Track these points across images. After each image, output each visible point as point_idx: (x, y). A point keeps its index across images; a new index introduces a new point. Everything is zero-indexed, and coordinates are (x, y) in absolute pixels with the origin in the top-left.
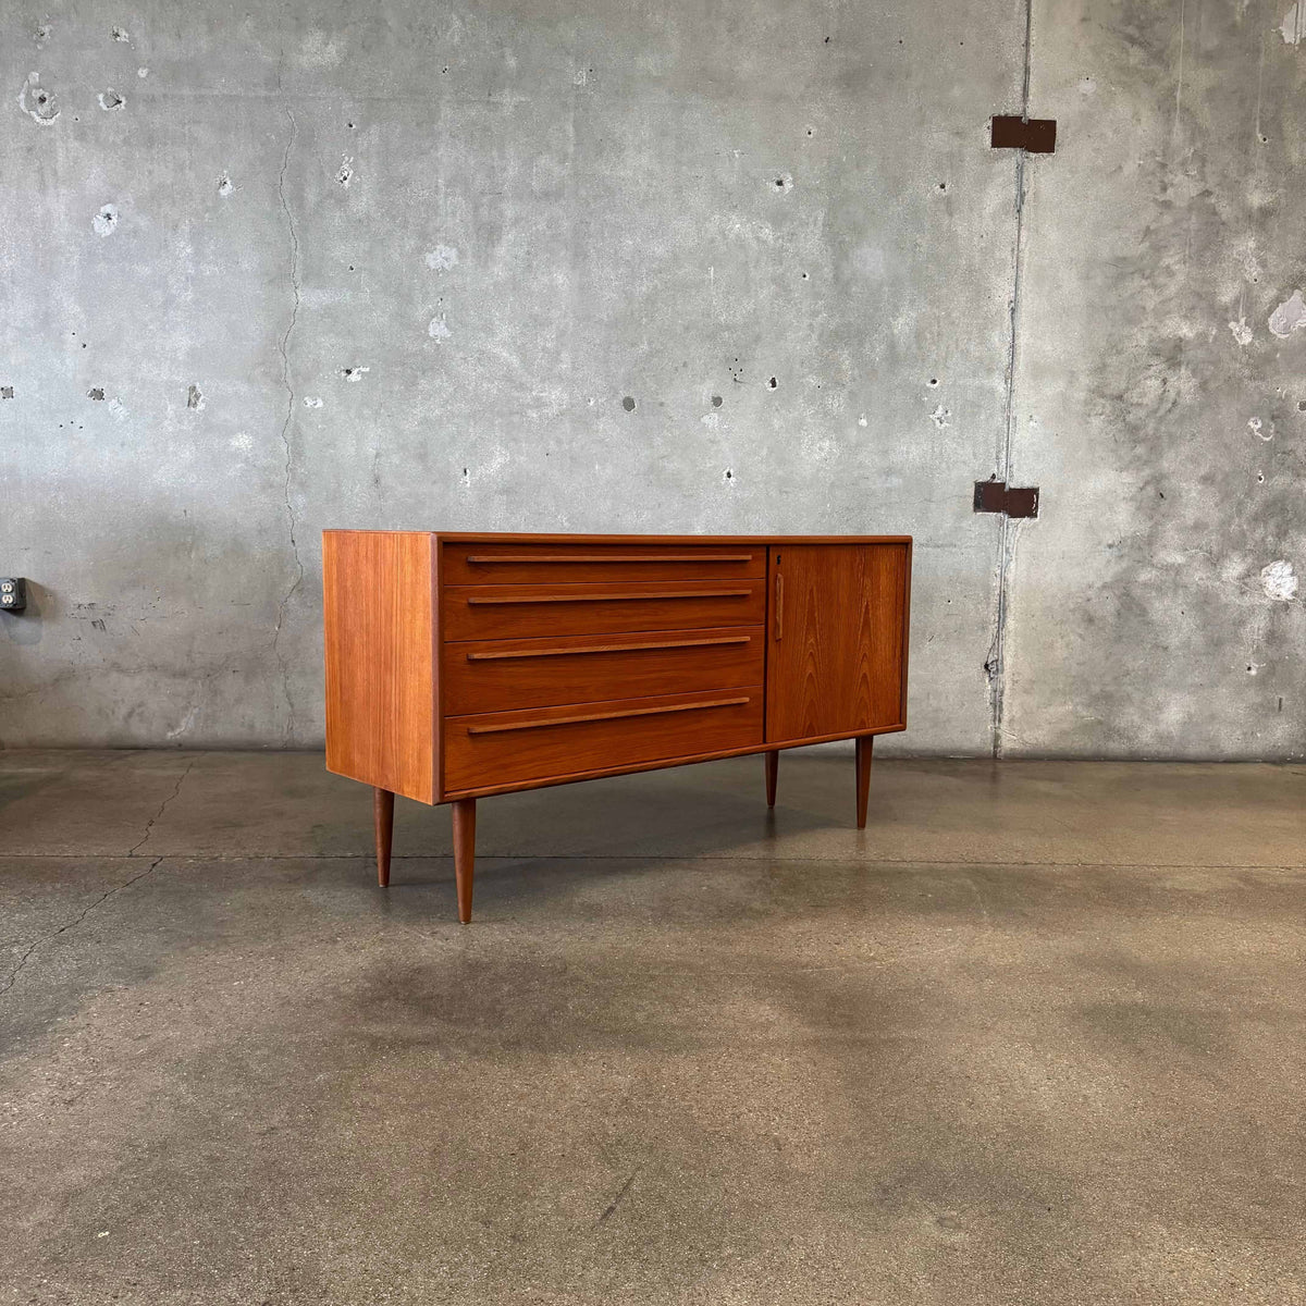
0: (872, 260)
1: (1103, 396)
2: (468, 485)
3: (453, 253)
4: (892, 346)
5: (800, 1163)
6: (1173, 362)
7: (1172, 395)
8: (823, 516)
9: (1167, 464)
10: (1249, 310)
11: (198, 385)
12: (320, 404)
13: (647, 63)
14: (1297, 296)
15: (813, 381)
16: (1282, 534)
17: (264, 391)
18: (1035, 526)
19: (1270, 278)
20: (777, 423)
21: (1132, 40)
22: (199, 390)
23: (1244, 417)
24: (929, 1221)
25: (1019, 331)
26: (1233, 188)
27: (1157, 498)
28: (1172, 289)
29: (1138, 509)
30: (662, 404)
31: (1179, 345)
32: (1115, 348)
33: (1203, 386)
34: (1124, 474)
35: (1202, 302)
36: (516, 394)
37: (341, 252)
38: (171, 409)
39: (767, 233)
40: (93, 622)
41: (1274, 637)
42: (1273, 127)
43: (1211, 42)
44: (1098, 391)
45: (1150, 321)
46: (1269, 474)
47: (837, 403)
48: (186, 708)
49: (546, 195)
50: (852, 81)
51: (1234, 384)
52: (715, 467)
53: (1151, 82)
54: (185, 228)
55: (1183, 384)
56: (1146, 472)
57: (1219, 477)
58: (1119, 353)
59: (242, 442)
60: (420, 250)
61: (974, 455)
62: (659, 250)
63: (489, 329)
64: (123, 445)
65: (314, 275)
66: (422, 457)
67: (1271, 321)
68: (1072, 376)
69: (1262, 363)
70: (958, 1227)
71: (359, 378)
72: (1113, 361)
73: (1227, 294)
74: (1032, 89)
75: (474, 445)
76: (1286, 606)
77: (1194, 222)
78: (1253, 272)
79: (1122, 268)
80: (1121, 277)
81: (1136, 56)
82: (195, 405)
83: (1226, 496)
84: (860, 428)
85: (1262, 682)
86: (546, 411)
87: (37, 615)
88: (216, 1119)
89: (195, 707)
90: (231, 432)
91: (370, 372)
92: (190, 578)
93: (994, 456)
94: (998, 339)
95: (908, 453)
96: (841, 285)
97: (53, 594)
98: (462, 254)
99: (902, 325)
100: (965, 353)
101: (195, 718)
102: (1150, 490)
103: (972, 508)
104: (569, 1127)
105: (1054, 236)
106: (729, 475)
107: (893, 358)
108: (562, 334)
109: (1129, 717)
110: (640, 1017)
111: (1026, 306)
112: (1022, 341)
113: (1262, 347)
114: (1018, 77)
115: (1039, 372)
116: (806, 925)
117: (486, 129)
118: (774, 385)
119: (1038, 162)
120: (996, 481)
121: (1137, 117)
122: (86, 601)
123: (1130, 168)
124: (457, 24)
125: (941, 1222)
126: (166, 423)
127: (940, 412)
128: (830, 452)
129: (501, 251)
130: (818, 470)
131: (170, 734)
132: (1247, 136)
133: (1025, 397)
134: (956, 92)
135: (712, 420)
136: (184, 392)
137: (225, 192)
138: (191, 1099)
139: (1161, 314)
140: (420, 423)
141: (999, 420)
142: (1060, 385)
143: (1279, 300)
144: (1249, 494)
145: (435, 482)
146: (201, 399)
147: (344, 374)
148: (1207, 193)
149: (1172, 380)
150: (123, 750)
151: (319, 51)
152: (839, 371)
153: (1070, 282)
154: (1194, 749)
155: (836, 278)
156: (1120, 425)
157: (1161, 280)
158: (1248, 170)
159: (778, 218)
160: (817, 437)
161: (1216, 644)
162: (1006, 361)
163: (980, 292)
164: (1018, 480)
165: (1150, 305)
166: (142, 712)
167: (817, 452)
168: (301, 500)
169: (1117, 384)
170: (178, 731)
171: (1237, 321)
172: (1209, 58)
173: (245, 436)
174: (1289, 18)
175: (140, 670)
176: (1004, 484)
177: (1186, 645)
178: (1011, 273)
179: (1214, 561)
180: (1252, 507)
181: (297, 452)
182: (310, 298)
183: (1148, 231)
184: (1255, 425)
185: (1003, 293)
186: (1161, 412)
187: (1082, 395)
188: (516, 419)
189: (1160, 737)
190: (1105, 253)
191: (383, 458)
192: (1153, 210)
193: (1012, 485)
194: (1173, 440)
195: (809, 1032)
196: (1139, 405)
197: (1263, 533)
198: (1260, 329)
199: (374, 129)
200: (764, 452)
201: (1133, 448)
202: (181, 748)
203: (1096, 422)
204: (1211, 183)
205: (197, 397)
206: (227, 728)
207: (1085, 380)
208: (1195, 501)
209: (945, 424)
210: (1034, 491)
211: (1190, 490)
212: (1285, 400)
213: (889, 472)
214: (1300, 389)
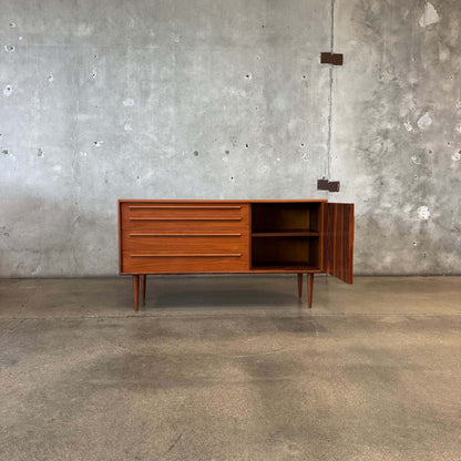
0: (280, 103)
1: (361, 149)
2: (139, 183)
3: (133, 101)
4: (288, 133)
5: (242, 427)
6: (385, 138)
7: (385, 149)
8: (265, 192)
9: (384, 173)
10: (410, 120)
11: (42, 148)
12: (86, 155)
13: (201, 34)
14: (427, 114)
15: (261, 145)
16: (424, 196)
17: (66, 150)
18: (338, 195)
19: (417, 108)
20: (248, 159)
21: (369, 26)
22: (42, 150)
23: (410, 156)
24: (286, 446)
25: (332, 127)
26: (404, 77)
27: (381, 184)
28: (384, 112)
29: (374, 189)
30: (208, 153)
31: (387, 131)
33: (396, 145)
34: (369, 176)
35: (394, 116)
36: (156, 150)
37: (93, 101)
38: (32, 157)
39: (244, 94)
40: (5, 234)
41: (422, 232)
42: (417, 56)
43: (396, 27)
44: (359, 148)
45: (376, 123)
46: (419, 176)
47: (269, 153)
48: (38, 264)
49: (165, 81)
50: (272, 41)
51: (406, 145)
52: (227, 176)
53: (375, 41)
54: (37, 93)
55: (389, 145)
56: (377, 175)
57: (402, 177)
58: (366, 134)
59: (58, 168)
60: (121, 100)
61: (317, 170)
62: (206, 99)
63: (146, 127)
64: (14, 170)
65: (83, 110)
66: (123, 173)
67: (418, 123)
68: (350, 143)
69: (416, 137)
70: (296, 449)
71: (100, 145)
72: (364, 137)
73: (403, 115)
74: (335, 43)
75: (141, 168)
76: (426, 221)
77: (391, 89)
78: (412, 106)
79: (367, 105)
80: (366, 108)
81: (370, 32)
82: (41, 155)
83: (404, 183)
84: (277, 161)
85: (419, 248)
86: (167, 156)
88: (33, 416)
89: (42, 264)
90: (53, 165)
91: (104, 143)
92: (39, 217)
93: (324, 171)
94: (324, 130)
95: (294, 170)
96: (270, 112)
98: (136, 101)
99: (291, 125)
100: (313, 135)
101: (42, 268)
102: (378, 182)
103: (316, 188)
104: (161, 416)
105: (343, 94)
106: (232, 178)
107: (289, 137)
108: (172, 129)
109: (372, 260)
110: (192, 374)
111: (334, 118)
112: (333, 131)
113: (416, 132)
114: (330, 39)
115: (338, 141)
116: (254, 338)
117: (144, 58)
118: (247, 147)
119: (337, 68)
120: (325, 179)
121: (370, 52)
122: (2, 226)
123: (369, 70)
124: (133, 21)
125: (290, 447)
126: (30, 162)
127: (305, 155)
128: (268, 170)
129: (149, 100)
130: (263, 177)
131: (33, 273)
132: (408, 59)
133: (334, 149)
134: (308, 44)
135: (225, 159)
136: (36, 151)
137: (51, 80)
138: (24, 409)
139: (380, 121)
140: (122, 161)
141: (325, 158)
142: (346, 146)
143: (421, 116)
144: (412, 183)
145: (127, 182)
146: (43, 153)
147: (94, 144)
148: (395, 79)
149: (385, 143)
150: (16, 279)
151: (84, 30)
152: (269, 141)
153: (349, 110)
154: (395, 272)
155: (268, 109)
156: (367, 159)
157: (380, 109)
158: (409, 71)
159: (247, 89)
160: (263, 164)
161: (402, 235)
162: (327, 137)
163: (318, 114)
164: (332, 179)
165: (377, 117)
166: (23, 266)
167: (263, 170)
168: (79, 188)
169: (366, 145)
170: (35, 272)
171: (407, 123)
172: (395, 32)
173: (59, 166)
174: (422, 19)
175: (22, 250)
176: (327, 181)
177: (392, 235)
178: (328, 107)
179: (401, 206)
180: (414, 187)
181: (78, 171)
182: (82, 117)
183: (375, 93)
184: (414, 159)
185: (326, 114)
186: (381, 155)
187: (353, 149)
188: (156, 159)
189: (384, 268)
190: (361, 100)
191: (109, 174)
192: (377, 85)
193: (330, 180)
194: (386, 164)
195: (251, 378)
196: (374, 152)
197: (418, 196)
198: (415, 125)
199: (104, 58)
200: (244, 170)
201: (372, 167)
202: (37, 278)
203: (359, 158)
204: (397, 76)
205: (41, 153)
206: (53, 271)
207: (354, 144)
208: (394, 185)
209: (307, 160)
210: (338, 183)
211: (392, 181)
212: (424, 150)
213: (288, 177)
214: (429, 146)
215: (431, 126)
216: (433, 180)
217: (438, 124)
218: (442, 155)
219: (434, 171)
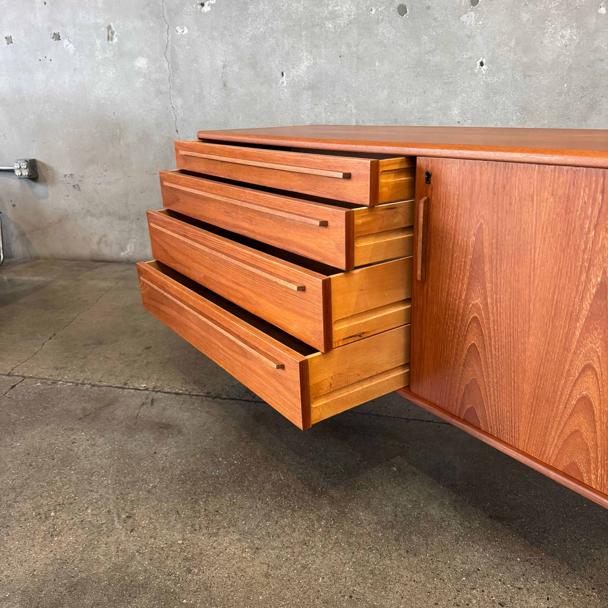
2: (285, 84)
8: (560, 94)
11: (112, 25)
12: (186, 31)
17: (151, 25)
22: (113, 28)
30: (428, 8)
36: (317, 10)
38: (98, 42)
40: (74, 186)
48: (128, 239)
52: (471, 58)
59: (141, 63)
64: (75, 70)
66: (253, 65)
71: (209, 9)
75: (288, 53)
82: (112, 39)
84: (599, 16)
86: (338, 21)
87: (45, 181)
89: (133, 238)
90: (133, 57)
91: (216, 3)
92: (121, 157)
97: (51, 169)
101: (135, 245)
106: (482, 64)
122: (68, 173)
126: (97, 53)
128: (571, 39)
130: (559, 56)
131: (122, 254)
135: (469, 18)
136: (104, 30)
140: (251, 39)
145: (262, 84)
146: (115, 35)
147: (199, 7)
150: (97, 262)
160: (559, 26)
166: (106, 240)
168: (179, 102)
170: (126, 252)
173: (143, 59)
175: (101, 215)
181: (174, 67)
188: (317, 30)
191: (228, 68)
202: (128, 262)
205: (113, 33)
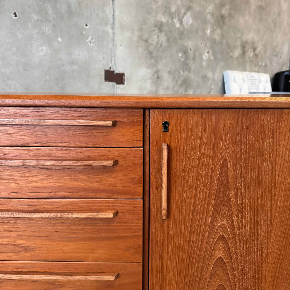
1: (142, 40)
4: (69, 6)
6: (161, 30)
7: (160, 42)
8: (46, 81)
9: (160, 67)
10: (178, 15)
14: (189, 13)
15: (35, 17)
16: (186, 90)
18: (124, 88)
19: (183, 6)
20: (19, 35)
23: (178, 51)
25: (115, 10)
27: (158, 78)
28: (160, 3)
29: (153, 82)
31: (162, 24)
32: (145, 22)
33: (168, 40)
34: (149, 70)
35: (167, 10)
44: (140, 38)
45: (154, 14)
46: (183, 72)
47: (47, 29)
51: (175, 40)
55: (163, 38)
56: (155, 69)
57: (172, 72)
58: (146, 24)
61: (104, 58)
67: (184, 20)
68: (133, 31)
69: (182, 34)
72: (144, 27)
73: (173, 9)
78: (179, 2)
83: (174, 78)
84: (59, 42)
93: (110, 60)
94: (109, 11)
95: (79, 55)
100: (98, 15)
102: (156, 76)
103: (104, 80)
107: (70, 12)
112: (117, 14)
113: (182, 29)
115: (123, 27)
118: (16, 16)
120: (112, 70)
127: (90, 38)
128: (46, 52)
130: (42, 61)
133: (118, 37)
139: (157, 12)
141: (110, 45)
142: (129, 34)
143: (185, 14)
144: (179, 78)
149: (160, 37)
152: (47, 13)
156: (147, 51)
160: (39, 44)
162: (112, 21)
164: (118, 70)
165: (154, 7)
169: (146, 36)
171: (176, 18)
176: (113, 72)
180: (180, 82)
184: (180, 55)
186: (158, 48)
187: (135, 38)
193: (117, 72)
194: (161, 58)
196: (152, 44)
198: (181, 23)
200: (14, 50)
201: (151, 60)
203: (141, 49)
207: (137, 33)
208: (167, 79)
209: (92, 44)
210: (123, 75)
211: (165, 76)
212: (187, 47)
213: (72, 63)
214: (190, 44)
215: (192, 25)
216: (192, 76)
217: (195, 25)
218: (197, 54)
219: (193, 67)
